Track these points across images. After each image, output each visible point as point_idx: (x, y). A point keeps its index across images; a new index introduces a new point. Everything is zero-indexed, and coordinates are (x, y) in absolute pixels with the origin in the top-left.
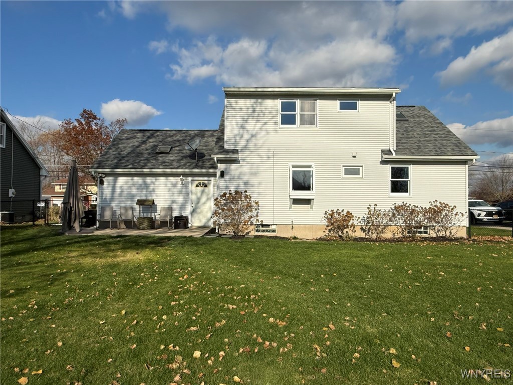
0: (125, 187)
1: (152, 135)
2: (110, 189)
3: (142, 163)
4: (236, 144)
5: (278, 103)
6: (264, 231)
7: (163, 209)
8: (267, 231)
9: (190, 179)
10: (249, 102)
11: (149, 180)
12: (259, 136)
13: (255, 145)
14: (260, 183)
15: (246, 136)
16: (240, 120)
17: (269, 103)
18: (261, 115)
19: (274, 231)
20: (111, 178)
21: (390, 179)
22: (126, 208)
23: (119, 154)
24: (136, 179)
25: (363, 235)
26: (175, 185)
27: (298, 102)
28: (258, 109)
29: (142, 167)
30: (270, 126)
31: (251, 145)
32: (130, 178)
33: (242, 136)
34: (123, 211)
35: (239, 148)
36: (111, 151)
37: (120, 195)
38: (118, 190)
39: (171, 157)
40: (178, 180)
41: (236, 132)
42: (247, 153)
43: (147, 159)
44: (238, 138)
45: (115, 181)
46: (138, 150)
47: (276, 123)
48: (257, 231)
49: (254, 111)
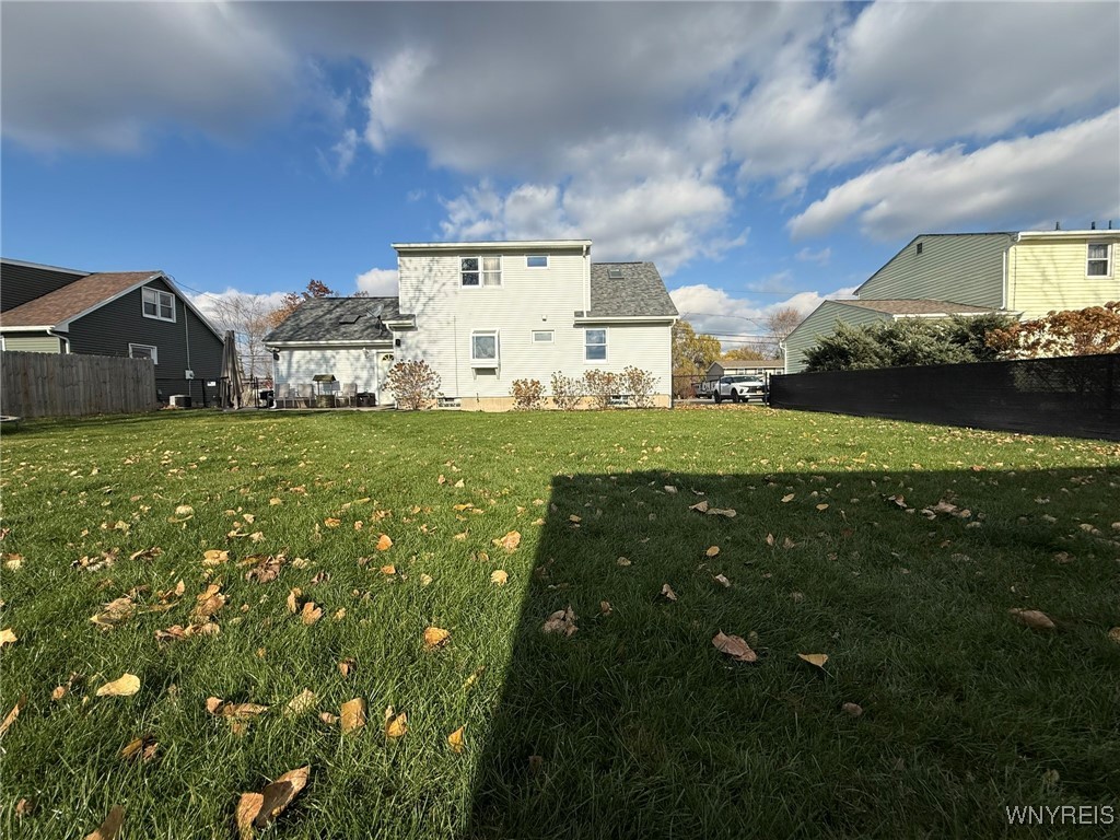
0: (303, 362)
1: (342, 303)
2: (286, 365)
3: (320, 335)
4: (411, 308)
5: (458, 260)
6: (447, 405)
7: (346, 385)
8: (452, 405)
9: (374, 351)
10: (425, 260)
11: (329, 353)
12: (436, 299)
13: (433, 309)
14: (439, 353)
15: (423, 300)
16: (414, 281)
17: (447, 260)
18: (439, 274)
19: (458, 405)
20: (285, 353)
21: (585, 343)
22: (304, 386)
23: (298, 325)
24: (314, 352)
25: (556, 407)
26: (358, 359)
27: (480, 260)
28: (435, 267)
29: (319, 339)
30: (449, 287)
31: (428, 310)
32: (307, 352)
33: (418, 300)
34: (300, 389)
35: (415, 313)
36: (289, 323)
37: (297, 372)
38: (295, 366)
39: (355, 327)
40: (361, 352)
41: (411, 295)
42: (425, 318)
43: (327, 330)
44: (413, 302)
45: (291, 356)
46: (320, 321)
47: (455, 284)
48: (440, 406)
49: (430, 270)
